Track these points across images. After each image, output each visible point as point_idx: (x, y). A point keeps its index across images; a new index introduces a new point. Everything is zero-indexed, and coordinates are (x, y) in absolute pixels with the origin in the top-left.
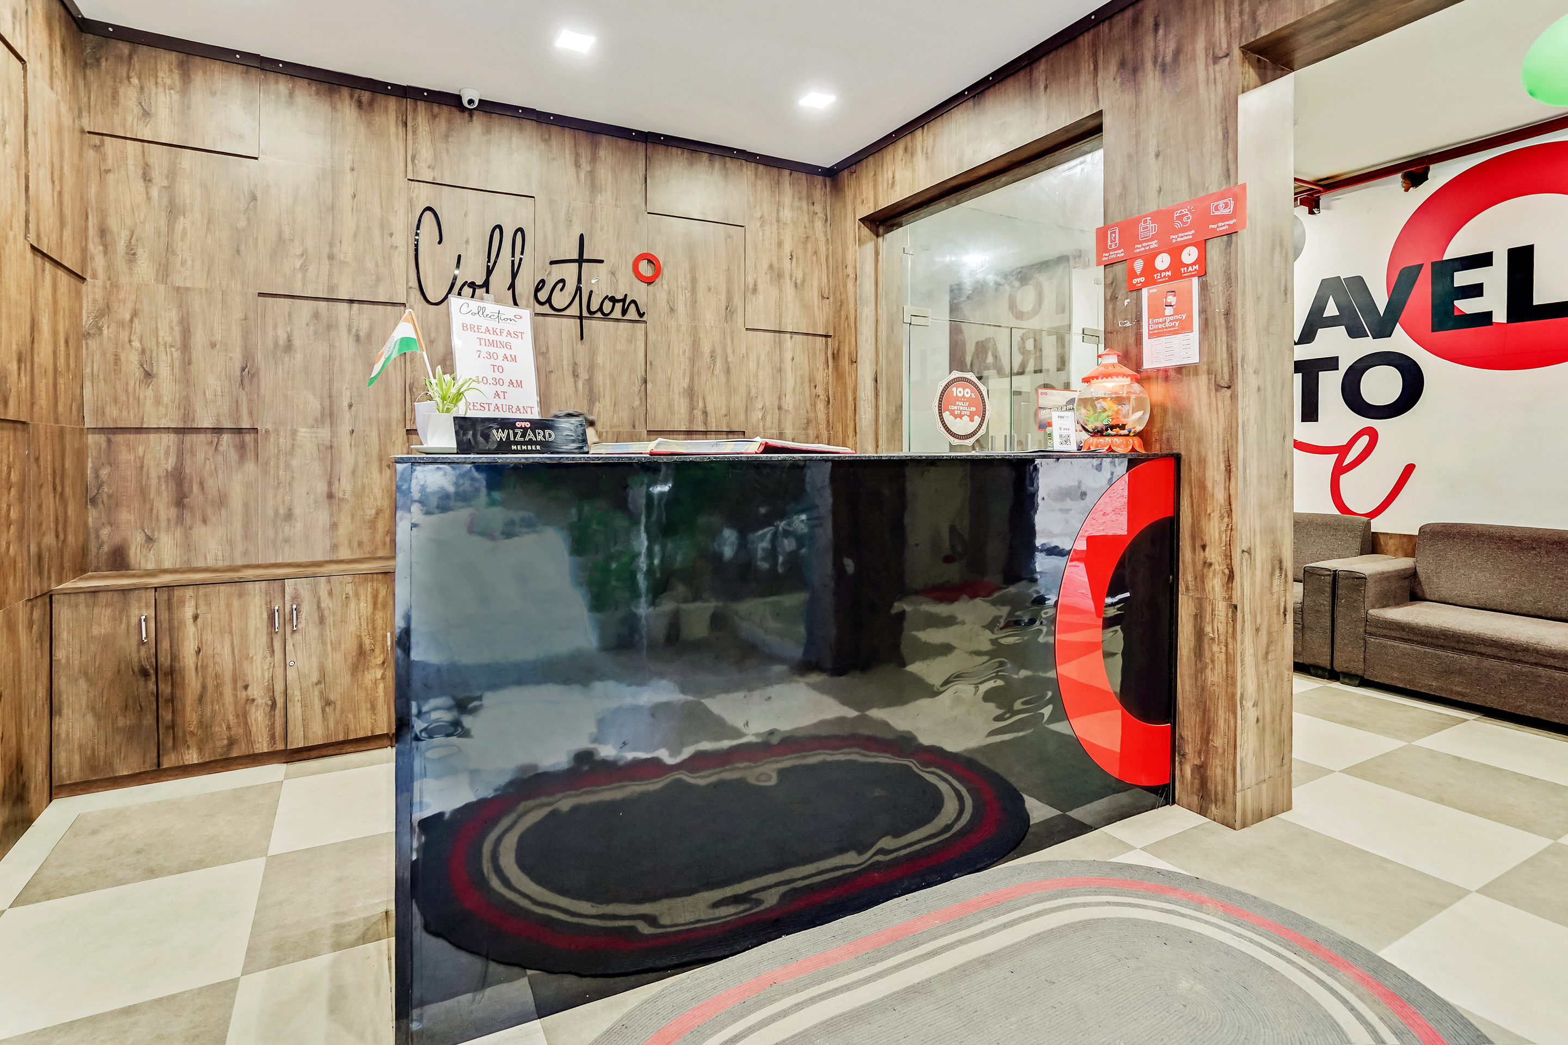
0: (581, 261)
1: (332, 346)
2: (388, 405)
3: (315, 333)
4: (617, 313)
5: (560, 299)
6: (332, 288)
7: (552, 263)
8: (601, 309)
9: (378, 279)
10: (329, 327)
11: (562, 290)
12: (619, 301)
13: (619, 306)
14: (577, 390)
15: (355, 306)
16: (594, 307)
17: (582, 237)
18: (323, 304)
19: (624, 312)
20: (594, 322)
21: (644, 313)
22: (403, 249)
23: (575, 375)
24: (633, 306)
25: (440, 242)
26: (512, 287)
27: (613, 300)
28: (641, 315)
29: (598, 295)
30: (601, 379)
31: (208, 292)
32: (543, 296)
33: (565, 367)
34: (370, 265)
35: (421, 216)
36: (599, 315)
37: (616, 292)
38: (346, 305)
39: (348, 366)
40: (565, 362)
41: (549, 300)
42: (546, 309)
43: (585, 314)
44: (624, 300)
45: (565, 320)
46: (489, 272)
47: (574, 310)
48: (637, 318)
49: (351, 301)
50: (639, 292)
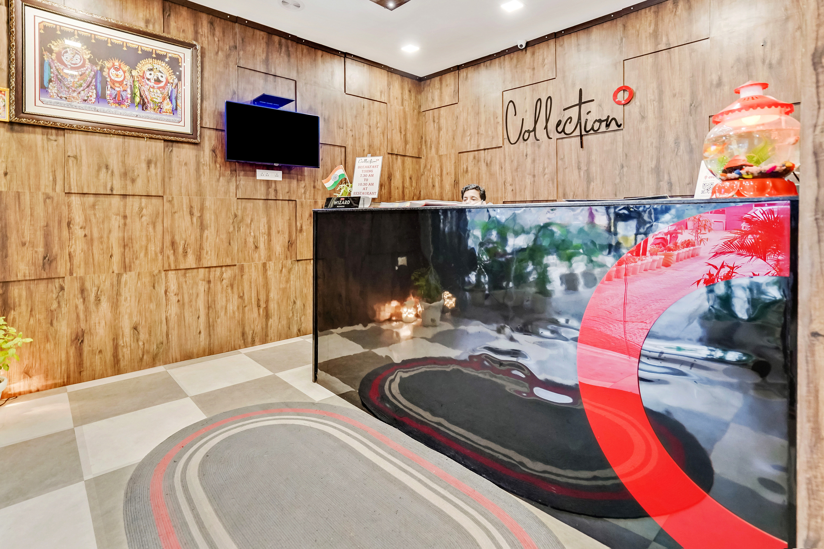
0: (581, 103)
1: (479, 169)
2: (497, 190)
3: (474, 164)
4: (603, 127)
5: (569, 129)
6: (478, 146)
7: (564, 110)
8: (592, 129)
9: (493, 138)
10: (478, 161)
11: (570, 123)
12: (604, 121)
13: (604, 124)
14: (580, 177)
15: (486, 151)
16: (588, 128)
17: (581, 90)
18: (476, 152)
19: (608, 126)
20: (589, 137)
21: (621, 125)
22: (501, 123)
23: (579, 168)
24: (613, 122)
25: (515, 115)
26: (546, 128)
27: (600, 121)
28: (619, 126)
29: (591, 120)
30: (594, 169)
31: (446, 155)
32: (560, 129)
33: (574, 164)
34: (490, 133)
35: (508, 105)
36: (592, 132)
37: (602, 116)
38: (483, 151)
39: (484, 176)
40: (573, 162)
41: (563, 131)
42: (563, 135)
43: (583, 133)
44: (607, 120)
45: (573, 139)
46: (536, 122)
47: (577, 132)
48: (617, 128)
49: (485, 149)
50: (617, 112)
